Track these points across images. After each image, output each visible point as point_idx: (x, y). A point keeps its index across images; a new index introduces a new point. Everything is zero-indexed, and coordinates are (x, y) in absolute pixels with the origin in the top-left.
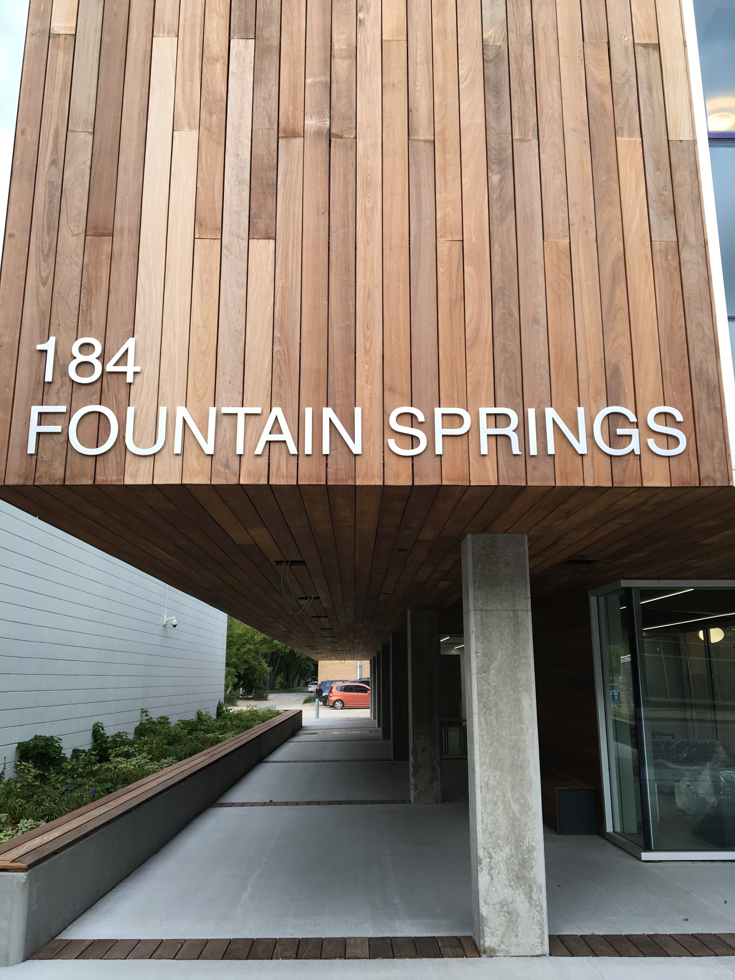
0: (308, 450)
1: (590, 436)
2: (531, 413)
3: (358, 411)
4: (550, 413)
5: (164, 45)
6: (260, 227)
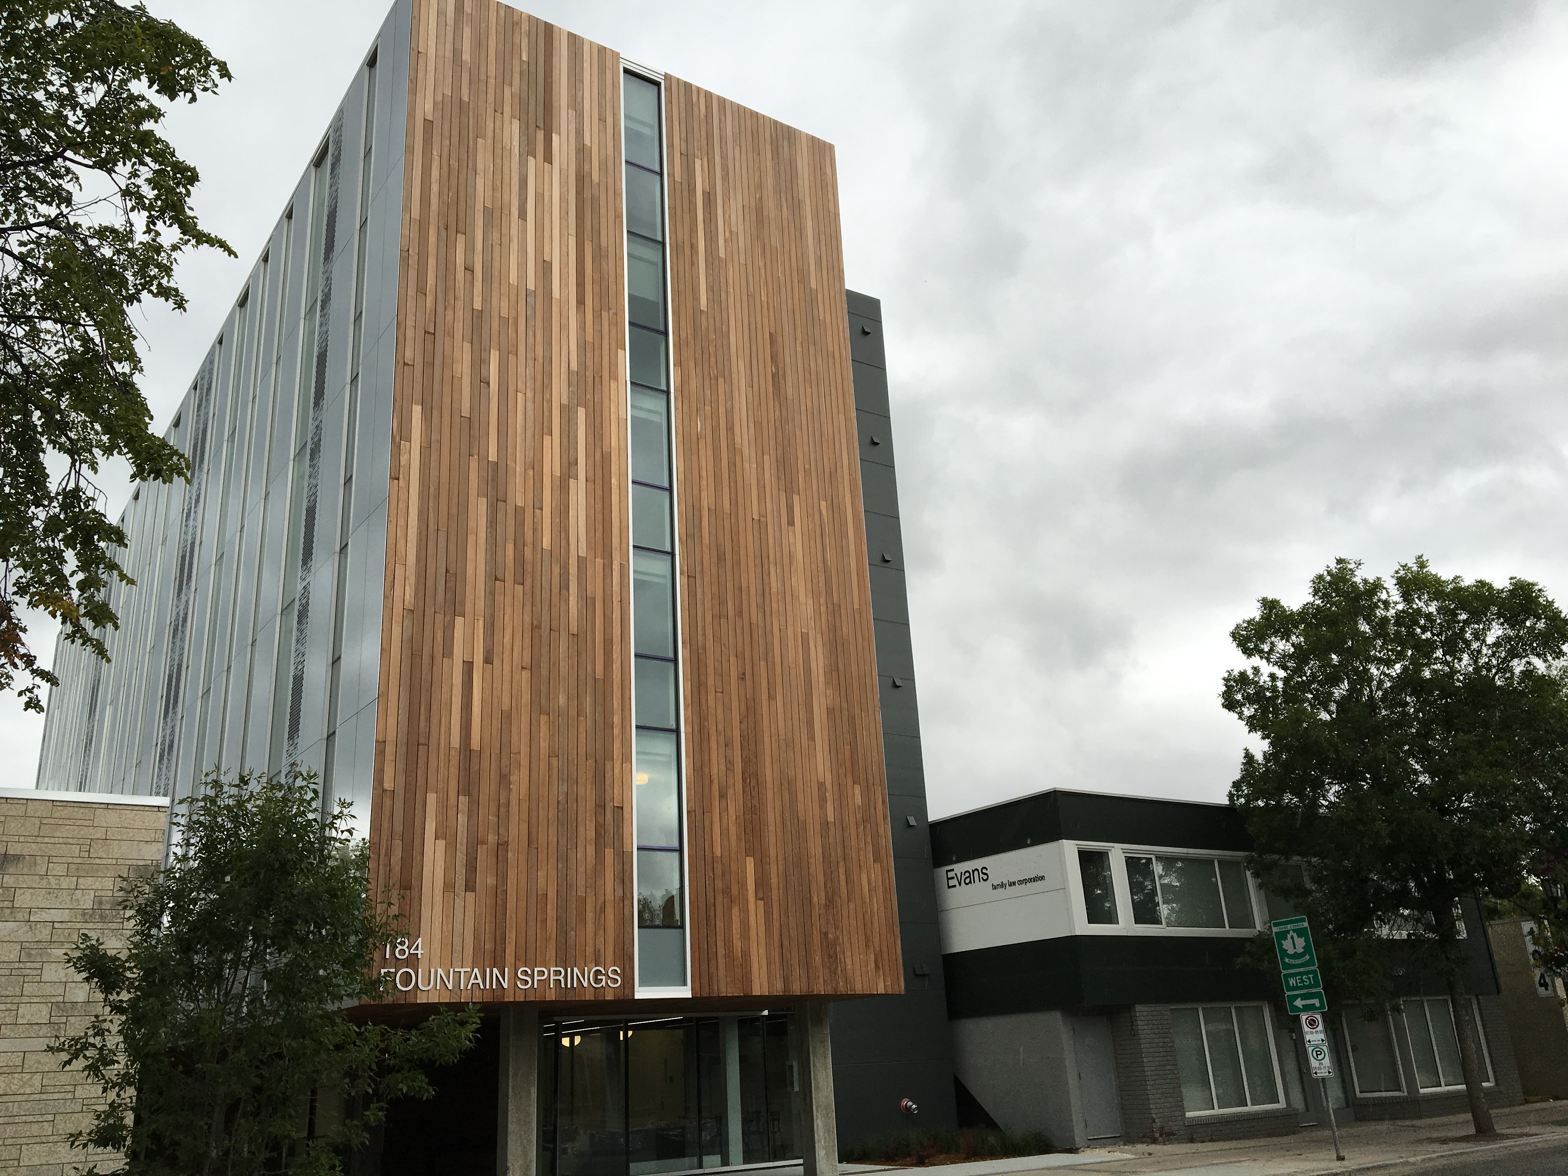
0: (488, 987)
1: (589, 979)
2: (569, 969)
3: (506, 969)
4: (576, 970)
5: (432, 798)
6: (470, 886)
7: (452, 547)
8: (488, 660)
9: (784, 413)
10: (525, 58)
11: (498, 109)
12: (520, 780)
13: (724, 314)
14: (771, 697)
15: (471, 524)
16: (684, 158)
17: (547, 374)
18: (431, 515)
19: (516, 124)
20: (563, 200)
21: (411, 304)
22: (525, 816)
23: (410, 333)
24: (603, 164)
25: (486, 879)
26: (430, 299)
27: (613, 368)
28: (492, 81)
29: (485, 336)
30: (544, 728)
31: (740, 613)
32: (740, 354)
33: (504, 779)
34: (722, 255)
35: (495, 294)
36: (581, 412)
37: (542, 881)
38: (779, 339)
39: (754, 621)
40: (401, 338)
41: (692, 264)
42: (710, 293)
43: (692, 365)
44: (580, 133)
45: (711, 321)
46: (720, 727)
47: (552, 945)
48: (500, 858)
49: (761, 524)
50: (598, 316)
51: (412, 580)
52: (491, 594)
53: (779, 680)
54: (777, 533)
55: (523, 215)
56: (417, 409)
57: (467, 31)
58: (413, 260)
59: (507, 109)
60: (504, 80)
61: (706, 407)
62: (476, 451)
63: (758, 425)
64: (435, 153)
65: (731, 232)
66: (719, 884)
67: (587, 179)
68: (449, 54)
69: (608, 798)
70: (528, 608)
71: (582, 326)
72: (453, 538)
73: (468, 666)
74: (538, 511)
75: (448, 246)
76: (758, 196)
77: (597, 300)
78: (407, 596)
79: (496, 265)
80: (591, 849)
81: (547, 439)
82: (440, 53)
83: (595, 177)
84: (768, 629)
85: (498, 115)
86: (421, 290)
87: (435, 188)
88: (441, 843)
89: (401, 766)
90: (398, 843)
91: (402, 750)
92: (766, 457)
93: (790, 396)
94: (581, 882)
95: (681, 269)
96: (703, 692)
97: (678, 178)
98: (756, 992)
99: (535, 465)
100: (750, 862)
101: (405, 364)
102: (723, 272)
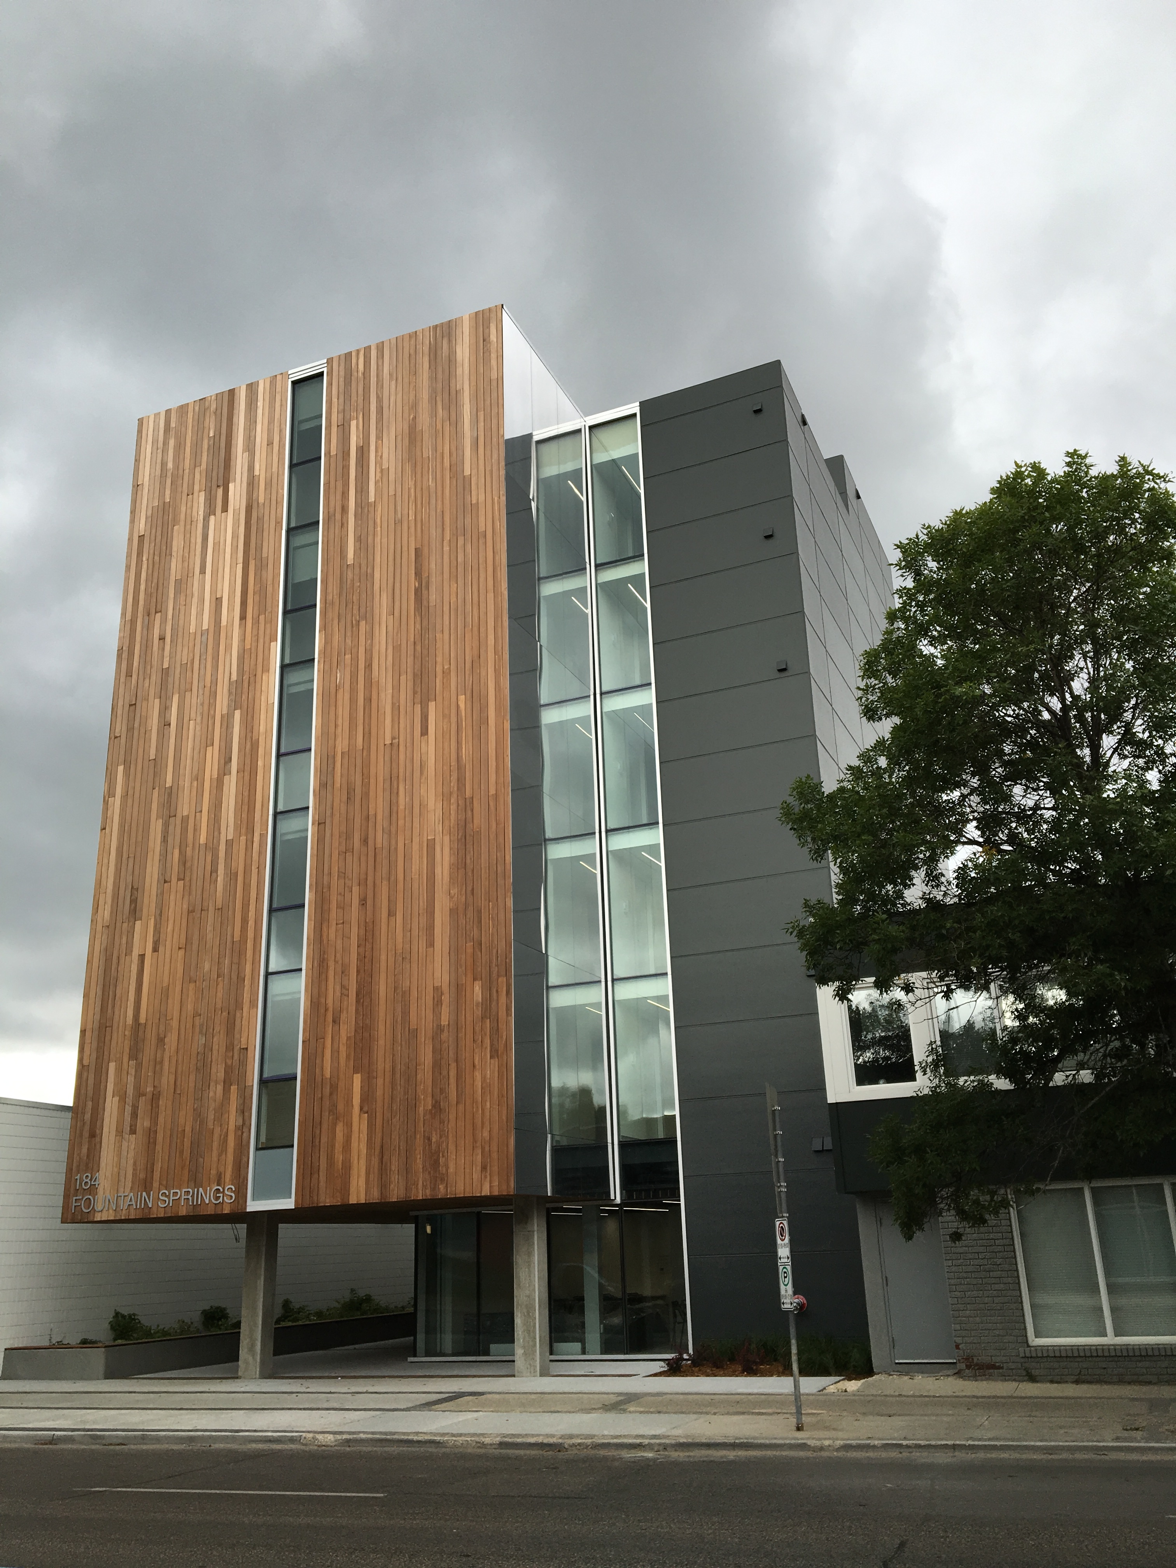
0: (138, 1207)
1: (210, 1196)
2: (196, 1190)
3: (152, 1193)
4: (201, 1190)
5: (112, 1066)
6: (133, 1131)
7: (137, 867)
8: (155, 950)
9: (425, 623)
10: (211, 435)
11: (190, 493)
12: (171, 1040)
13: (370, 557)
14: (391, 913)
15: (151, 844)
16: (341, 428)
17: (213, 694)
18: (125, 848)
19: (203, 494)
20: (235, 536)
21: (121, 690)
22: (173, 1070)
23: (119, 712)
24: (269, 484)
25: (144, 1123)
26: (134, 676)
27: (265, 663)
28: (187, 471)
29: (170, 687)
30: (191, 993)
31: (365, 841)
32: (384, 586)
33: (161, 1041)
34: (372, 499)
35: (179, 648)
36: (237, 713)
37: (182, 1121)
38: (426, 550)
39: (379, 845)
40: (114, 720)
41: (342, 524)
42: (358, 544)
43: (336, 622)
44: (251, 468)
45: (357, 571)
46: (339, 956)
47: (186, 1172)
48: (154, 1105)
49: (394, 746)
50: (256, 622)
51: (109, 901)
52: (161, 895)
53: (400, 896)
54: (409, 749)
55: (203, 571)
56: (121, 768)
57: (172, 442)
58: (125, 655)
59: (196, 488)
60: (195, 464)
61: (347, 656)
62: (157, 785)
63: (397, 649)
64: (144, 559)
65: (382, 470)
66: (327, 1103)
67: (255, 505)
68: (158, 472)
69: (236, 1043)
70: (186, 898)
71: (243, 640)
72: (138, 860)
73: (142, 957)
74: (198, 814)
75: (148, 627)
76: (412, 417)
77: (256, 608)
78: (105, 916)
79: (181, 622)
80: (220, 1088)
81: (209, 749)
82: (153, 475)
83: (261, 500)
84: (393, 848)
85: (190, 496)
86: (129, 675)
87: (143, 587)
88: (116, 1099)
89: (95, 1045)
90: (90, 1104)
91: (96, 1033)
92: (403, 678)
93: (432, 604)
94: (211, 1116)
95: (331, 536)
96: (325, 929)
97: (333, 452)
98: (353, 1200)
99: (198, 778)
100: (357, 1079)
101: (116, 737)
102: (371, 515)
